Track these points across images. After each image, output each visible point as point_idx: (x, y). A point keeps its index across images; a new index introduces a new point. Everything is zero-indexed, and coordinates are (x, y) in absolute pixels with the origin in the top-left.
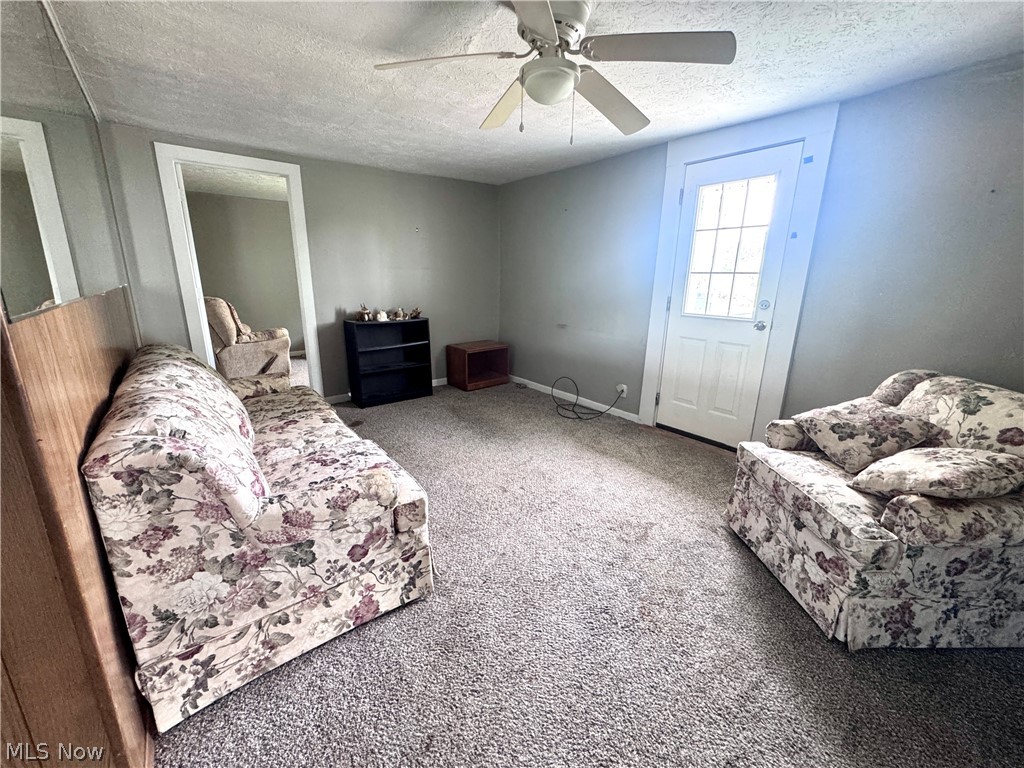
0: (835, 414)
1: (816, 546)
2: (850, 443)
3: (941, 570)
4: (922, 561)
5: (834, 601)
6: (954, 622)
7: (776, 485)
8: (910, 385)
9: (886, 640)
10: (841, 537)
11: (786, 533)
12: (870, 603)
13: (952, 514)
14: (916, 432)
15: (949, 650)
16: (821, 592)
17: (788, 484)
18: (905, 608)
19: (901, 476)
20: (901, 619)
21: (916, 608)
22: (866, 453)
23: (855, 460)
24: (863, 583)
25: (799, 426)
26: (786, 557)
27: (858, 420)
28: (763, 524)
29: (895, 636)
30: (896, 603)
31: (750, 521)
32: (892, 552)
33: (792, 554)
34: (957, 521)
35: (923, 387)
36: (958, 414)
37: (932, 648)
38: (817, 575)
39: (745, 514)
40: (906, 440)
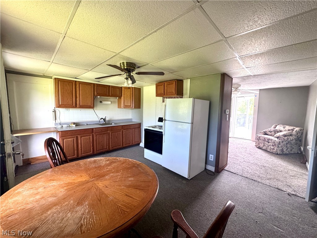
0: (269, 130)
1: (271, 144)
2: (272, 133)
3: (285, 144)
4: (283, 143)
5: (275, 149)
6: (287, 150)
7: (264, 139)
8: (276, 126)
9: (281, 153)
10: (275, 141)
11: (267, 144)
12: (279, 148)
13: (285, 137)
14: (279, 131)
15: (287, 154)
16: (274, 149)
17: (266, 138)
18: (283, 149)
19: (279, 135)
20: (282, 150)
21: (284, 149)
22: (274, 134)
23: (273, 135)
24: (278, 146)
25: (264, 132)
26: (267, 147)
27: (272, 130)
28: (263, 144)
29: (282, 152)
30: (282, 148)
31: (260, 145)
32: (281, 142)
33: (268, 147)
34: (286, 138)
35: (278, 126)
36: (283, 128)
37: (286, 154)
38: (272, 147)
39: (259, 144)
40: (278, 132)
